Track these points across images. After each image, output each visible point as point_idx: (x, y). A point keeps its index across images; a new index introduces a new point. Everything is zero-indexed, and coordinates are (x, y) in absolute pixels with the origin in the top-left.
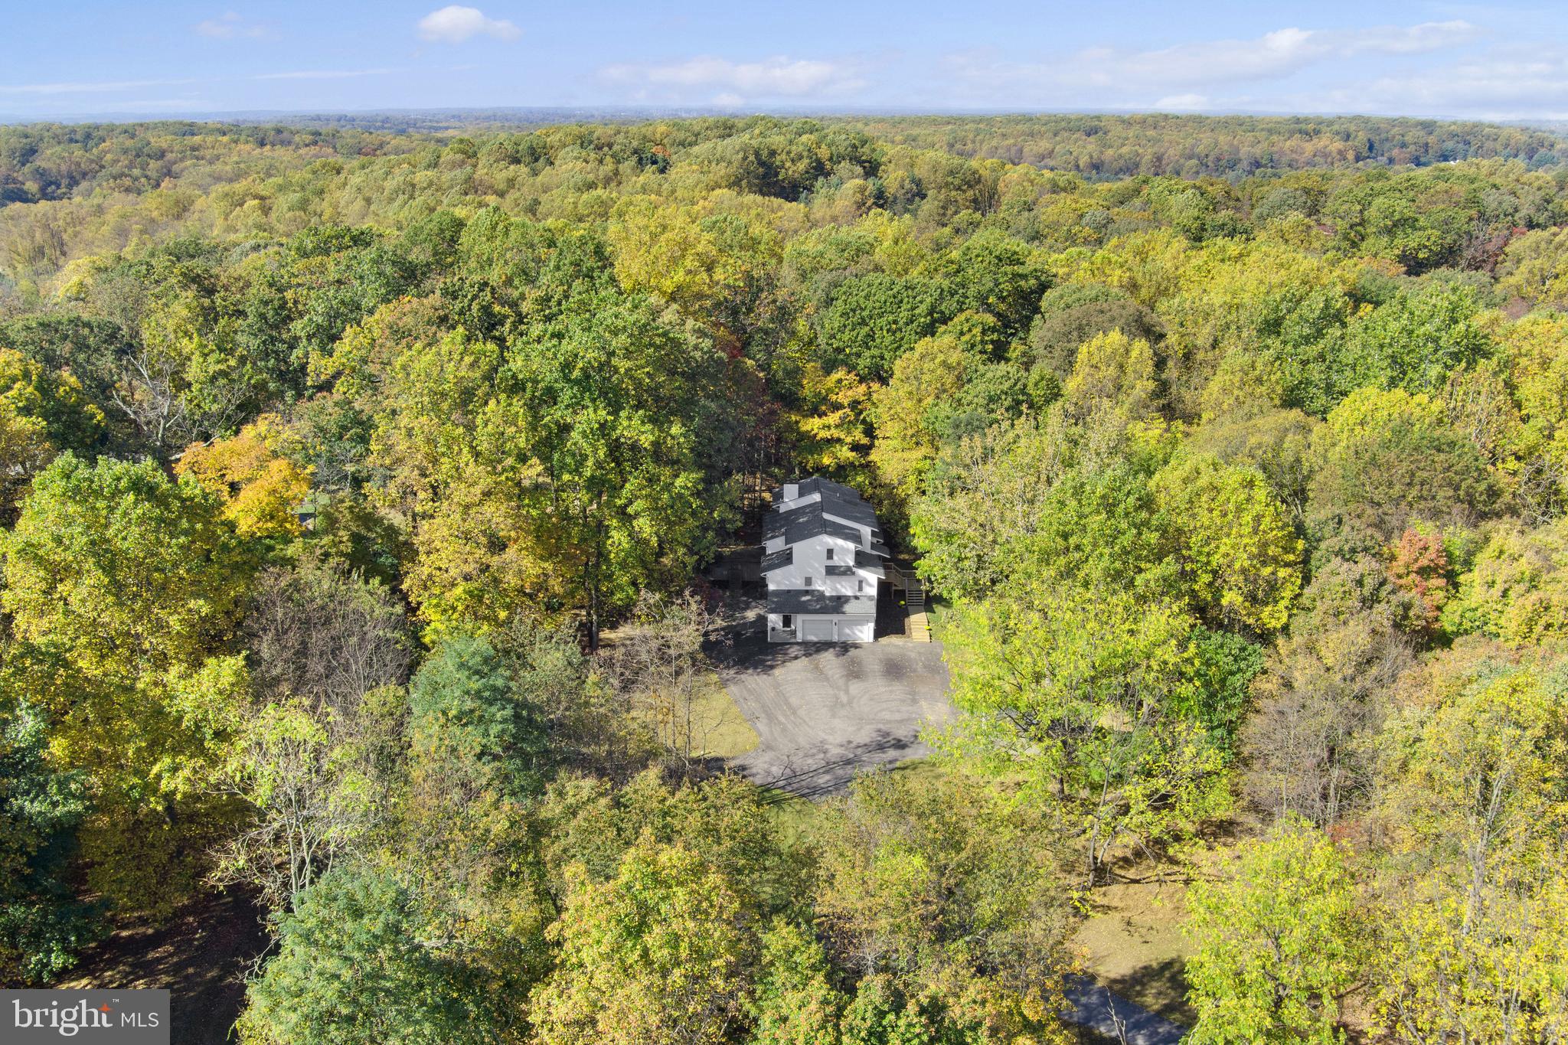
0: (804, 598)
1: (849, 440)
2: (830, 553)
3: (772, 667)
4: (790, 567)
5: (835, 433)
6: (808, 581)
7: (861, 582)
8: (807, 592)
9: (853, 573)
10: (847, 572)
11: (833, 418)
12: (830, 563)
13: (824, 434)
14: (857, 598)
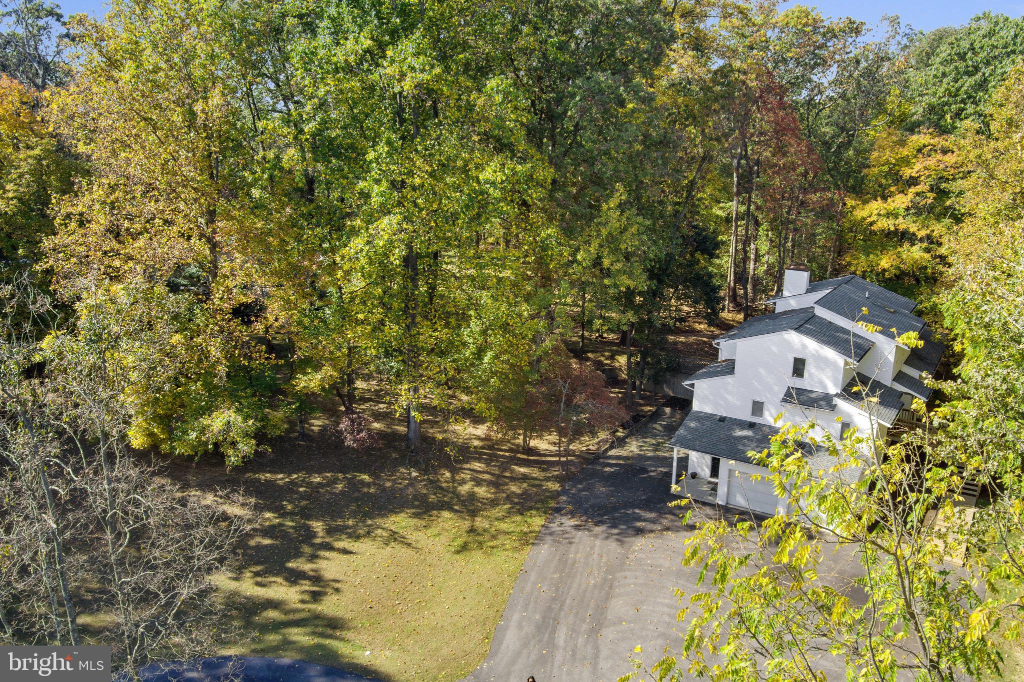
0: (739, 433)
1: (922, 233)
2: (799, 367)
3: (640, 532)
4: (728, 379)
5: (903, 224)
6: (758, 407)
7: (845, 426)
8: (752, 425)
9: (833, 407)
10: (825, 402)
11: (900, 202)
12: (798, 383)
13: (887, 224)
14: (835, 452)
